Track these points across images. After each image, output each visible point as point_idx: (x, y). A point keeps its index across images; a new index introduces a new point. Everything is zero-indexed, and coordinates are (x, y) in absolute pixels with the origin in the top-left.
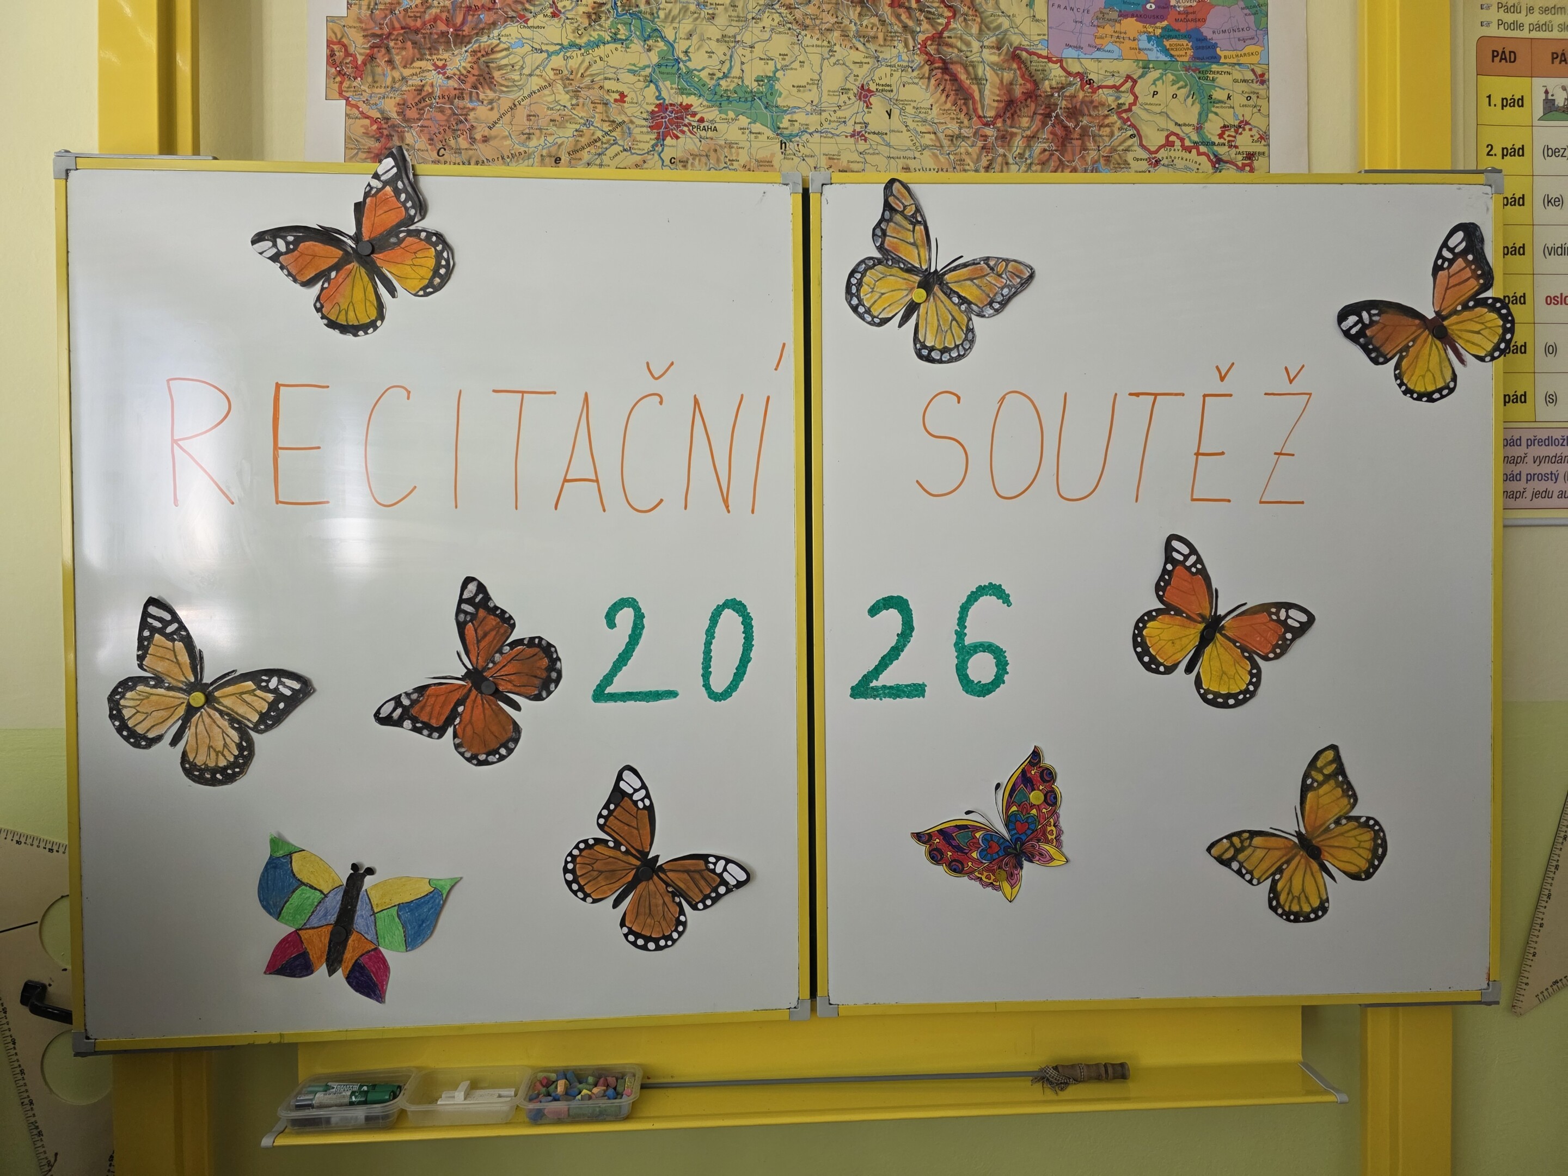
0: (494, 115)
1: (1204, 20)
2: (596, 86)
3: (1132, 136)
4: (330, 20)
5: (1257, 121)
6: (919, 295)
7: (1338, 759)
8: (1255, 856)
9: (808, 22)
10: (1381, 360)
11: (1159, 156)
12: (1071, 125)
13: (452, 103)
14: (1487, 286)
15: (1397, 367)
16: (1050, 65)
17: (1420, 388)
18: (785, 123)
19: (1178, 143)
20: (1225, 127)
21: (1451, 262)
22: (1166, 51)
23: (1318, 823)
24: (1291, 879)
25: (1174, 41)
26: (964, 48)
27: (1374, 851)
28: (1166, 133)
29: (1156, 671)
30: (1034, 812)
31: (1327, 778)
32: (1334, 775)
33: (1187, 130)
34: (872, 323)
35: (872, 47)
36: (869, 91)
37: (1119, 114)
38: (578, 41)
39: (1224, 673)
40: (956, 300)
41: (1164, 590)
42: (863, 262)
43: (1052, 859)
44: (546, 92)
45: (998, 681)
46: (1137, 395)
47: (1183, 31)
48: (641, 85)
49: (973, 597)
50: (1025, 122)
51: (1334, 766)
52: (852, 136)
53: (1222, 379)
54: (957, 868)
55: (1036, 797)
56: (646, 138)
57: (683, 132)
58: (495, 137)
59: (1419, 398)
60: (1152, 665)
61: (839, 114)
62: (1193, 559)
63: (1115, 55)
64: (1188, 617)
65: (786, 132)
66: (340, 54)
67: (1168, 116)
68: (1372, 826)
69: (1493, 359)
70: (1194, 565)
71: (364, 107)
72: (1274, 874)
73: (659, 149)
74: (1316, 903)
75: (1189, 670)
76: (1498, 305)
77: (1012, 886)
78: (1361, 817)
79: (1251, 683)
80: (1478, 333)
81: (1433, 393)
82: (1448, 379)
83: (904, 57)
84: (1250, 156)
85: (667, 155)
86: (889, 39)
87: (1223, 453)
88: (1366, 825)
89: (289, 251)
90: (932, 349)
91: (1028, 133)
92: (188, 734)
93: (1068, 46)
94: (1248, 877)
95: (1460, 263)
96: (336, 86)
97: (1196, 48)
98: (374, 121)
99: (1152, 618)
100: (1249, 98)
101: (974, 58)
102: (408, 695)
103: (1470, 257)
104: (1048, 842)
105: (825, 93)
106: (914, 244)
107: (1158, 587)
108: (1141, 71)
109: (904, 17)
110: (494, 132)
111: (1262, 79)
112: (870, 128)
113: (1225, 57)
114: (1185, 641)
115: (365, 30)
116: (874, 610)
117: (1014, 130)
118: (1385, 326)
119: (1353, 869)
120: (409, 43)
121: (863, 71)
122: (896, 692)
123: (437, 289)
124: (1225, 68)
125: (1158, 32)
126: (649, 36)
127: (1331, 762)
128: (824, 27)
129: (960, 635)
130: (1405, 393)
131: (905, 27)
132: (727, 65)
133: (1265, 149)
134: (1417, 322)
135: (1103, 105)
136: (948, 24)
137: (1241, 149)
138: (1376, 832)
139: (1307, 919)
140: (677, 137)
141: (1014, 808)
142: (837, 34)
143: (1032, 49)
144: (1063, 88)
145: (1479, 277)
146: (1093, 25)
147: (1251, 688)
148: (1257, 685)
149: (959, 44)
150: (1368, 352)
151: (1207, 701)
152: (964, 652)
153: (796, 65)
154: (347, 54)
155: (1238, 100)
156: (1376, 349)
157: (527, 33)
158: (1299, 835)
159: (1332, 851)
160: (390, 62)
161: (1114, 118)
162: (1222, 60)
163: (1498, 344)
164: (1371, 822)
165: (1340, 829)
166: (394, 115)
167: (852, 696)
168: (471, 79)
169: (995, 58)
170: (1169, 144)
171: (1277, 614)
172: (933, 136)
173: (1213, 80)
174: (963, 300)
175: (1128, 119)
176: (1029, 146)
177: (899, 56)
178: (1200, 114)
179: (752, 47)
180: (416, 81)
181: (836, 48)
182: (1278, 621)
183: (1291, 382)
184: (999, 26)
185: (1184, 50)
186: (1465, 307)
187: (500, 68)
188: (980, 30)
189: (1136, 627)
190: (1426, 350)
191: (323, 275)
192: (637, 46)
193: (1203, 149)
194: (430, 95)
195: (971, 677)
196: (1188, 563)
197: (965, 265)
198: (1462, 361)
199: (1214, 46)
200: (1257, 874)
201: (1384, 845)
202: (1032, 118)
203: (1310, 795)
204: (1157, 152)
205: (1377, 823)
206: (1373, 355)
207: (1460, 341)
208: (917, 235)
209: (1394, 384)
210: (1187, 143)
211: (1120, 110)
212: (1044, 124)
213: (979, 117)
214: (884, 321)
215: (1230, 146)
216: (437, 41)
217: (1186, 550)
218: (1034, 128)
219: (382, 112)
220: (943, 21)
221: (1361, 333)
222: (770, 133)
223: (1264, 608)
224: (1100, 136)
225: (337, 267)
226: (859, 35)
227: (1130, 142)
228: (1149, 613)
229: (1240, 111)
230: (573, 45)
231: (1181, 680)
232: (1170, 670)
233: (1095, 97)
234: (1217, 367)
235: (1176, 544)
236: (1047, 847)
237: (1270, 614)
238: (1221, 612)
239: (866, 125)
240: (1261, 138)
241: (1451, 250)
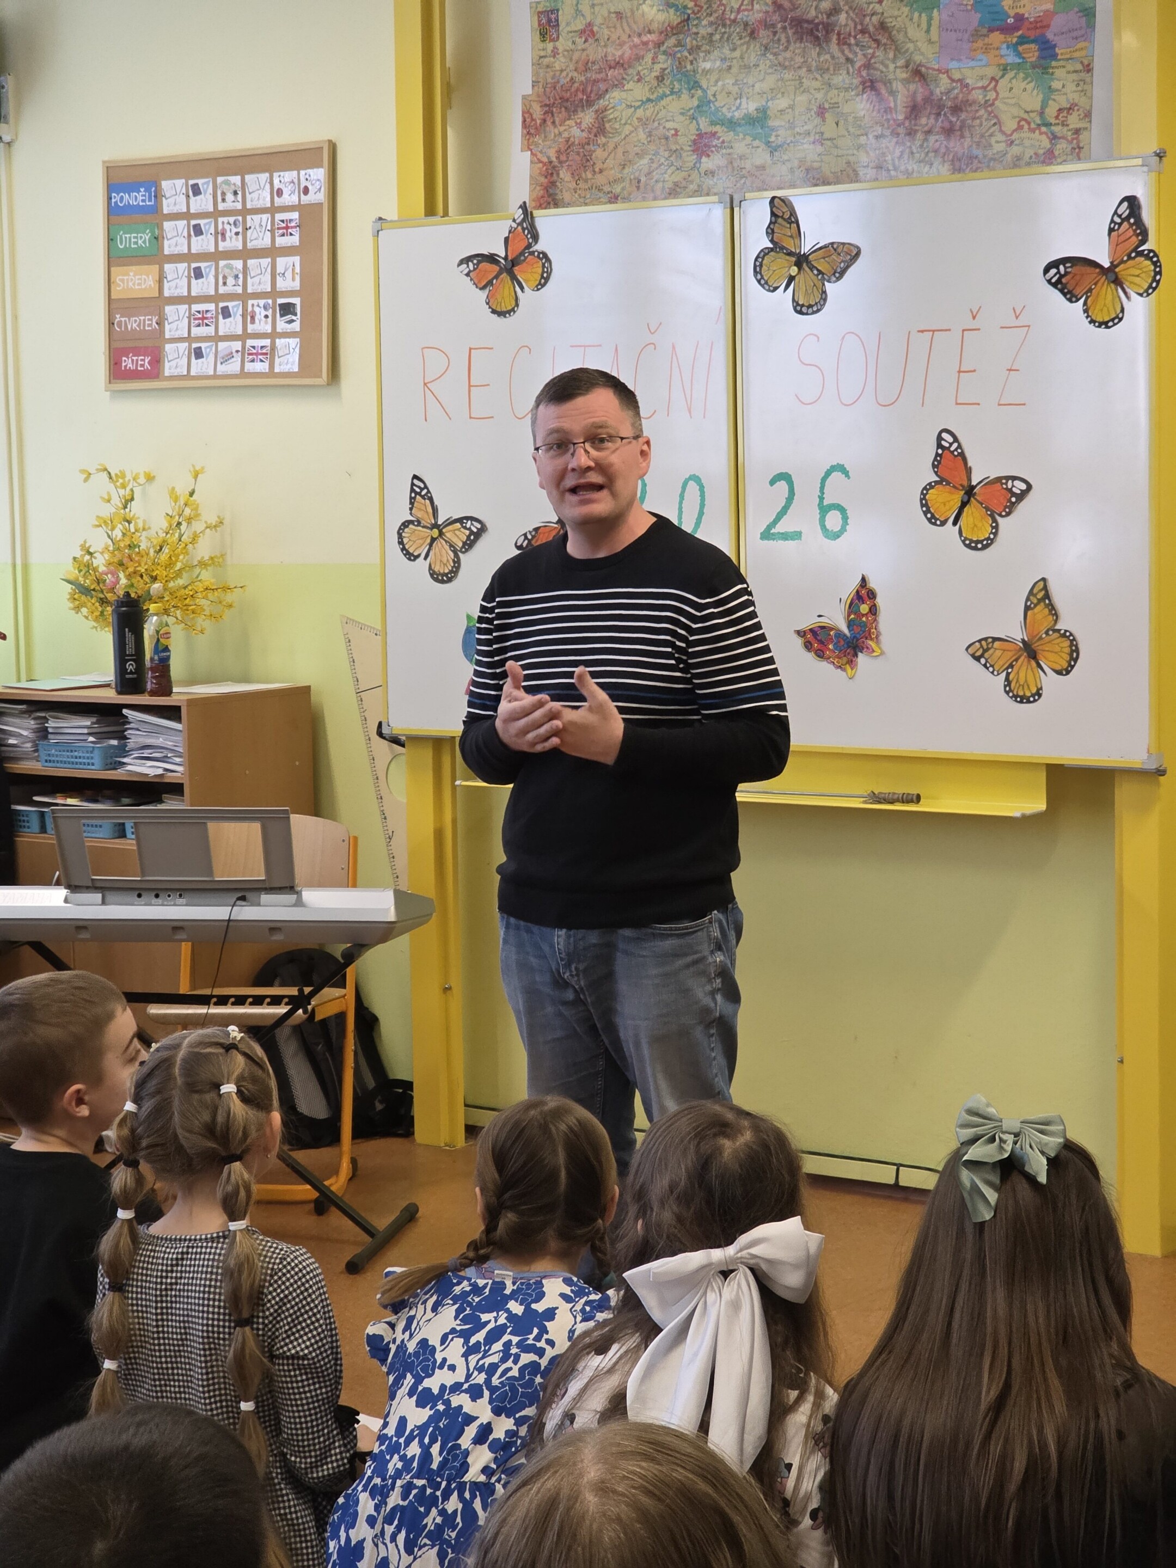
0: (606, 154)
1: (1048, 26)
2: (661, 127)
3: (995, 124)
4: (524, 97)
5: (1083, 101)
6: (794, 270)
7: (1045, 588)
8: (996, 654)
9: (787, 63)
10: (1074, 299)
11: (1013, 137)
12: (954, 119)
13: (583, 148)
14: (1143, 242)
15: (1085, 303)
16: (941, 75)
17: (1100, 319)
18: (773, 139)
19: (1026, 126)
20: (1060, 110)
21: (1120, 224)
22: (1019, 55)
23: (1035, 633)
24: (1018, 673)
25: (1026, 46)
26: (884, 70)
27: (1071, 655)
28: (1017, 119)
29: (935, 524)
30: (864, 619)
31: (1040, 601)
32: (1043, 599)
33: (1032, 115)
34: (769, 290)
35: (826, 76)
36: (824, 108)
37: (986, 108)
38: (651, 97)
39: (975, 525)
40: (815, 272)
41: (937, 467)
42: (762, 251)
43: (873, 651)
44: (633, 134)
45: (843, 530)
46: (922, 331)
47: (1032, 38)
48: (688, 122)
49: (828, 474)
50: (923, 121)
51: (1043, 592)
52: (814, 143)
53: (974, 318)
54: (820, 654)
55: (864, 608)
56: (691, 159)
57: (712, 152)
58: (606, 169)
59: (1099, 326)
60: (932, 520)
61: (806, 128)
62: (955, 445)
63: (983, 63)
64: (954, 487)
65: (774, 145)
66: (528, 120)
67: (1020, 106)
68: (1069, 637)
69: (1148, 295)
70: (956, 450)
71: (539, 156)
72: (1007, 668)
73: (698, 165)
74: (1034, 691)
75: (955, 523)
76: (1151, 254)
77: (852, 669)
78: (1060, 630)
79: (991, 533)
80: (1138, 276)
81: (1108, 322)
82: (1119, 310)
83: (847, 81)
84: (1077, 131)
85: (702, 170)
86: (837, 68)
87: (974, 371)
88: (1064, 636)
89: (475, 269)
90: (803, 306)
91: (926, 129)
92: (431, 553)
93: (952, 59)
94: (991, 669)
95: (1125, 224)
96: (526, 142)
97: (1041, 50)
98: (545, 164)
99: (932, 487)
100: (1078, 85)
101: (891, 76)
102: (530, 532)
103: (1132, 221)
104: (872, 639)
105: (797, 113)
106: (791, 236)
107: (934, 466)
108: (1001, 73)
109: (847, 52)
110: (605, 166)
111: (1088, 69)
112: (825, 136)
113: (1062, 54)
114: (952, 503)
115: (541, 102)
116: (772, 482)
117: (917, 128)
118: (1075, 275)
119: (1058, 668)
120: (563, 109)
121: (820, 95)
122: (785, 536)
123: (543, 286)
124: (1061, 63)
125: (1015, 40)
126: (693, 88)
127: (1041, 590)
128: (796, 66)
129: (821, 498)
130: (1090, 322)
131: (848, 59)
132: (738, 101)
133: (1088, 125)
134: (1098, 270)
135: (974, 102)
136: (874, 53)
137: (1071, 127)
138: (1071, 641)
139: (1029, 702)
140: (709, 156)
141: (852, 616)
142: (804, 70)
143: (929, 65)
144: (949, 92)
145: (1138, 235)
146: (969, 41)
147: (992, 536)
148: (995, 534)
149: (881, 67)
150: (1065, 295)
151: (966, 545)
152: (824, 510)
153: (780, 95)
154: (533, 120)
155: (1071, 87)
156: (1069, 292)
157: (624, 95)
158: (1023, 641)
159: (1046, 654)
160: (554, 123)
161: (982, 112)
162: (1059, 57)
163: (1151, 284)
164: (1068, 634)
165: (1048, 638)
166: (554, 159)
167: (761, 538)
168: (595, 130)
169: (904, 75)
170: (1020, 128)
171: (1006, 484)
172: (865, 137)
173: (1053, 74)
174: (820, 272)
175: (992, 112)
176: (926, 140)
177: (844, 80)
178: (1043, 102)
179: (753, 86)
180: (566, 135)
181: (804, 80)
182: (1007, 489)
183: (1017, 317)
184: (908, 50)
185: (1032, 52)
186: (1130, 258)
187: (609, 121)
188: (895, 56)
189: (922, 493)
190: (1104, 291)
191: (490, 283)
192: (685, 95)
193: (1044, 129)
194: (573, 143)
195: (828, 527)
196: (952, 449)
197: (820, 248)
198: (1128, 298)
199: (1055, 46)
200: (996, 667)
201: (1077, 651)
202: (929, 118)
203: (1029, 613)
204: (1011, 135)
205: (1071, 634)
206: (1068, 296)
207: (1127, 283)
208: (793, 230)
209: (1083, 316)
210: (1033, 126)
211: (988, 104)
212: (937, 120)
213: (894, 120)
214: (776, 289)
215: (1063, 125)
216: (577, 106)
217: (951, 439)
218: (930, 125)
219: (548, 157)
220: (870, 51)
221: (1059, 281)
222: (763, 146)
223: (999, 480)
224: (974, 126)
225: (496, 277)
226: (819, 69)
227: (993, 128)
228: (930, 484)
229: (1071, 96)
230: (649, 100)
231: (950, 530)
232: (943, 523)
233: (970, 97)
234: (971, 311)
235: (944, 435)
236: (870, 643)
237: (1002, 484)
238: (974, 483)
239: (822, 133)
240: (1086, 116)
241: (1120, 216)
